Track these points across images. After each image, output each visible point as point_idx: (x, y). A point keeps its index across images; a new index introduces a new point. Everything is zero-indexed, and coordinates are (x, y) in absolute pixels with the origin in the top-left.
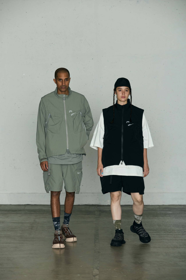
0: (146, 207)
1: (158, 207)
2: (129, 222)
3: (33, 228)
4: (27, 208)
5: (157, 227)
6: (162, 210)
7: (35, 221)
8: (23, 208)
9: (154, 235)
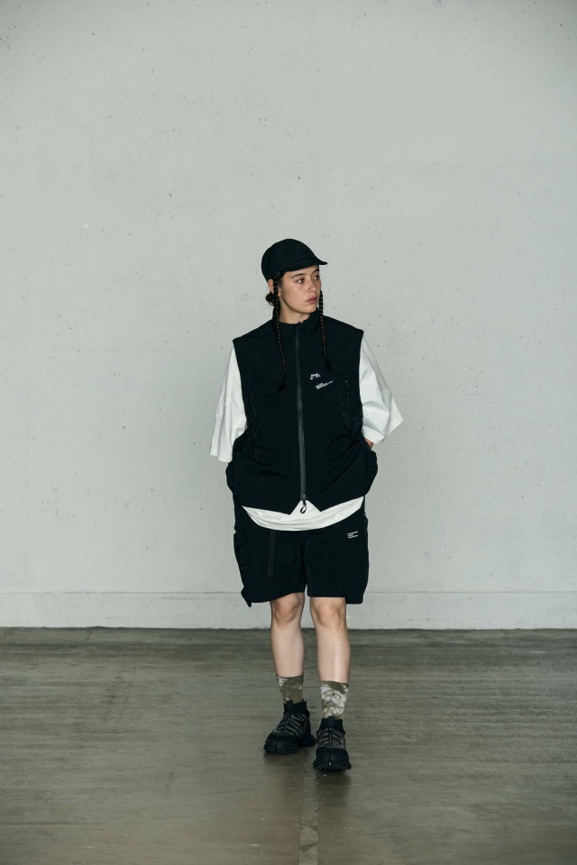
0: (465, 634)
1: (502, 635)
2: (411, 682)
3: (115, 700)
4: (95, 638)
5: (500, 697)
6: (513, 646)
7: (119, 678)
8: (81, 637)
9: (489, 721)
